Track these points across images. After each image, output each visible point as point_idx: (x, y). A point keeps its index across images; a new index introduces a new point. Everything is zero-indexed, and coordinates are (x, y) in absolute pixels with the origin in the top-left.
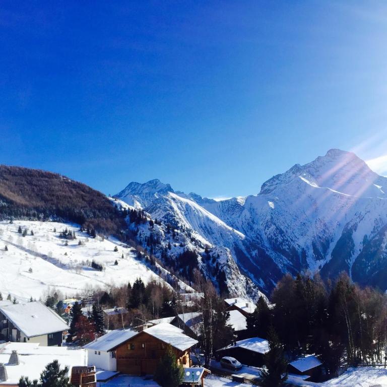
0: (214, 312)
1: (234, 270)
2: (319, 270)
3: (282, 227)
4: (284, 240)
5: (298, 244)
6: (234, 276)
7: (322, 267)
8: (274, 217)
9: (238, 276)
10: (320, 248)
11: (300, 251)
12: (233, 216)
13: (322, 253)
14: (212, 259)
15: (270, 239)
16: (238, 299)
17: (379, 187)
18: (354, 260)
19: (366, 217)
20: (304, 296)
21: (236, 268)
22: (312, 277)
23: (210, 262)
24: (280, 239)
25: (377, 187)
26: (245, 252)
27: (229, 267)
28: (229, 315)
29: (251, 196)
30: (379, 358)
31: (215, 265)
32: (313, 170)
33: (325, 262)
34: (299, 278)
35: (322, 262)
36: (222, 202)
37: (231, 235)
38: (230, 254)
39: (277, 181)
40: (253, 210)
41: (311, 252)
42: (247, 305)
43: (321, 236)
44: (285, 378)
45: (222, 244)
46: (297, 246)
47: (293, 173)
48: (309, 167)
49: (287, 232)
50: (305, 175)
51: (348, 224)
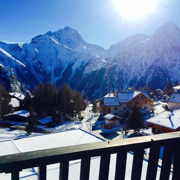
0: (3, 98)
1: (15, 79)
2: (56, 82)
3: (40, 61)
4: (41, 67)
5: (47, 70)
6: (15, 82)
7: (57, 80)
8: (37, 56)
9: (17, 82)
10: (57, 72)
11: (48, 72)
12: (16, 53)
13: (58, 74)
14: (3, 73)
15: (34, 66)
16: (16, 93)
17: (85, 47)
18: (71, 78)
19: (78, 60)
20: (48, 93)
21: (16, 78)
22: (52, 84)
23: (2, 74)
24: (39, 66)
25: (84, 48)
26: (21, 71)
27: (13, 78)
28: (11, 100)
29: (26, 44)
30: (76, 118)
31: (5, 76)
32: (57, 35)
33: (59, 78)
34: (46, 84)
35: (57, 79)
36: (10, 45)
37: (15, 62)
38: (13, 71)
39: (40, 38)
40: (27, 51)
41: (53, 74)
42: (20, 96)
43: (58, 66)
44: (36, 127)
45: (9, 66)
46: (47, 71)
47: (48, 35)
48: (56, 33)
49: (43, 63)
50: (53, 37)
51: (70, 62)
